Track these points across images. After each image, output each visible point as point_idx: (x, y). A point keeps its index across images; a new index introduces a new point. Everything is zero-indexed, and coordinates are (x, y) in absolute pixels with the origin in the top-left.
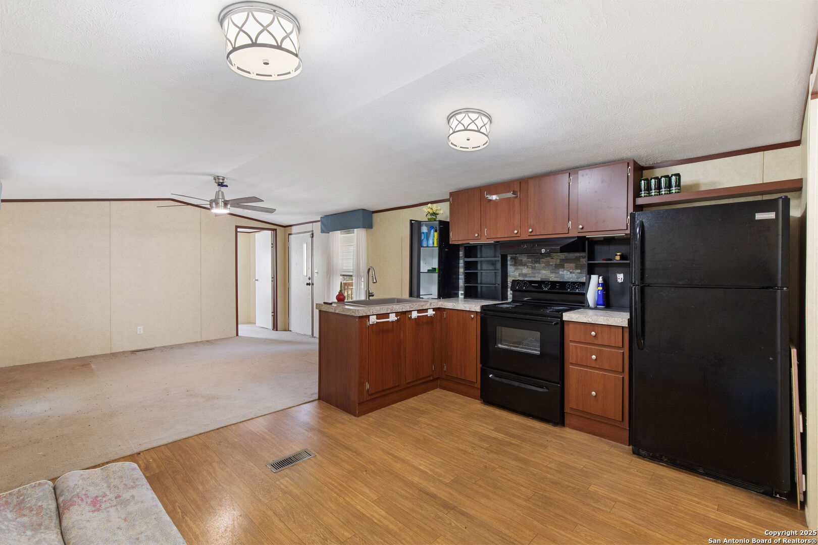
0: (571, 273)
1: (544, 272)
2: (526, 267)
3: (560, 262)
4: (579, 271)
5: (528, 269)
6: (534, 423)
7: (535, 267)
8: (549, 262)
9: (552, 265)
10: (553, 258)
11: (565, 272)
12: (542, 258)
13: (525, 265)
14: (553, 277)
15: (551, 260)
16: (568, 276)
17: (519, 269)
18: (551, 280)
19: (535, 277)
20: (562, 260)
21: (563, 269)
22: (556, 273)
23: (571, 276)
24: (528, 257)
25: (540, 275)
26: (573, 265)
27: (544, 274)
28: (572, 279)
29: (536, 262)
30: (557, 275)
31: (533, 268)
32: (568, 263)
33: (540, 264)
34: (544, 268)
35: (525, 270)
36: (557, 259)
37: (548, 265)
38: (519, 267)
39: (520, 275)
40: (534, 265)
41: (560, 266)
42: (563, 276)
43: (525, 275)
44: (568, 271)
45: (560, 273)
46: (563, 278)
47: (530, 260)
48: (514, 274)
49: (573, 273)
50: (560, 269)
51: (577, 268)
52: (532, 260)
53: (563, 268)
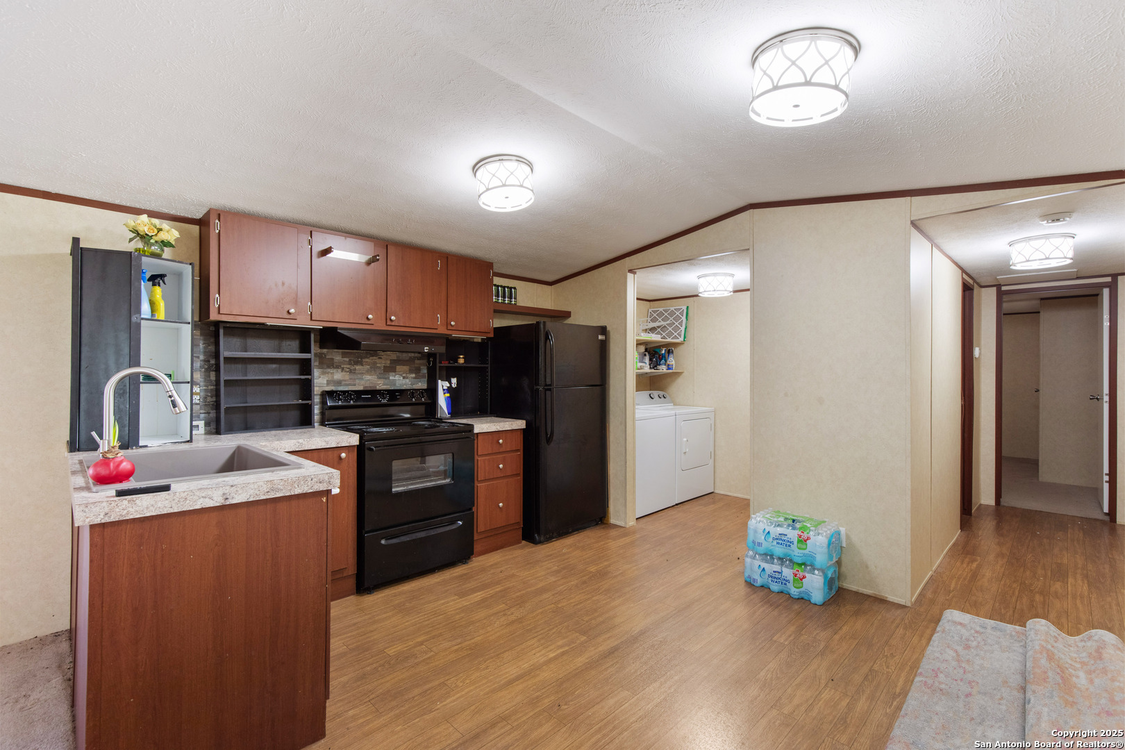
0: (404, 378)
1: (368, 377)
2: (340, 370)
3: (391, 363)
4: (414, 375)
5: (344, 373)
6: (457, 570)
7: (355, 369)
8: (375, 363)
9: (380, 368)
10: (381, 358)
11: (397, 377)
12: (366, 357)
13: (337, 367)
14: (381, 385)
15: (378, 361)
16: (401, 382)
17: (328, 373)
18: (378, 388)
19: (355, 385)
20: (393, 362)
21: (394, 374)
22: (386, 378)
23: (404, 382)
24: (344, 355)
25: (363, 382)
26: (406, 368)
27: (369, 380)
28: (405, 386)
29: (357, 363)
30: (386, 381)
31: (351, 371)
32: (400, 365)
33: (362, 365)
34: (368, 372)
35: (338, 375)
36: (387, 359)
37: (374, 367)
38: (329, 370)
39: (328, 383)
40: (352, 368)
41: (390, 369)
42: (394, 382)
43: (339, 383)
44: (401, 375)
45: (391, 378)
46: (395, 385)
47: (347, 359)
48: (321, 381)
49: (407, 378)
50: (391, 374)
51: (411, 371)
52: (350, 360)
53: (395, 371)
